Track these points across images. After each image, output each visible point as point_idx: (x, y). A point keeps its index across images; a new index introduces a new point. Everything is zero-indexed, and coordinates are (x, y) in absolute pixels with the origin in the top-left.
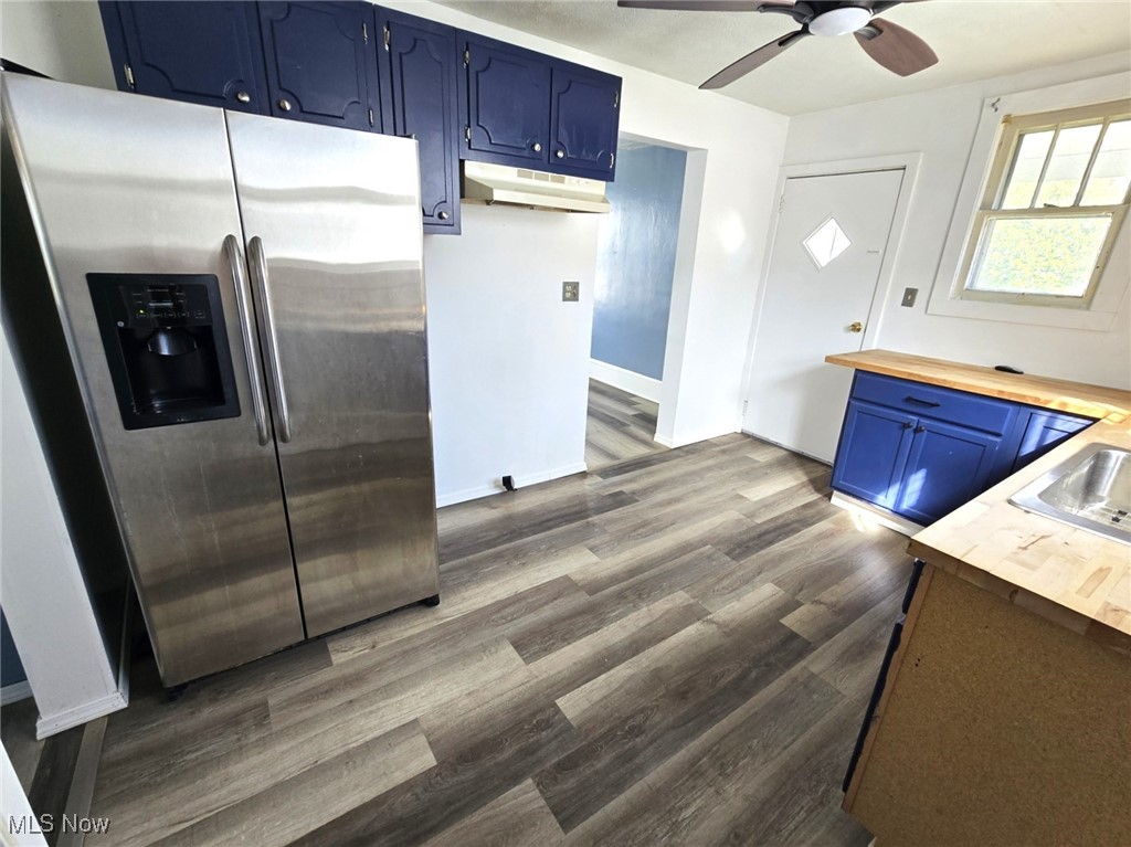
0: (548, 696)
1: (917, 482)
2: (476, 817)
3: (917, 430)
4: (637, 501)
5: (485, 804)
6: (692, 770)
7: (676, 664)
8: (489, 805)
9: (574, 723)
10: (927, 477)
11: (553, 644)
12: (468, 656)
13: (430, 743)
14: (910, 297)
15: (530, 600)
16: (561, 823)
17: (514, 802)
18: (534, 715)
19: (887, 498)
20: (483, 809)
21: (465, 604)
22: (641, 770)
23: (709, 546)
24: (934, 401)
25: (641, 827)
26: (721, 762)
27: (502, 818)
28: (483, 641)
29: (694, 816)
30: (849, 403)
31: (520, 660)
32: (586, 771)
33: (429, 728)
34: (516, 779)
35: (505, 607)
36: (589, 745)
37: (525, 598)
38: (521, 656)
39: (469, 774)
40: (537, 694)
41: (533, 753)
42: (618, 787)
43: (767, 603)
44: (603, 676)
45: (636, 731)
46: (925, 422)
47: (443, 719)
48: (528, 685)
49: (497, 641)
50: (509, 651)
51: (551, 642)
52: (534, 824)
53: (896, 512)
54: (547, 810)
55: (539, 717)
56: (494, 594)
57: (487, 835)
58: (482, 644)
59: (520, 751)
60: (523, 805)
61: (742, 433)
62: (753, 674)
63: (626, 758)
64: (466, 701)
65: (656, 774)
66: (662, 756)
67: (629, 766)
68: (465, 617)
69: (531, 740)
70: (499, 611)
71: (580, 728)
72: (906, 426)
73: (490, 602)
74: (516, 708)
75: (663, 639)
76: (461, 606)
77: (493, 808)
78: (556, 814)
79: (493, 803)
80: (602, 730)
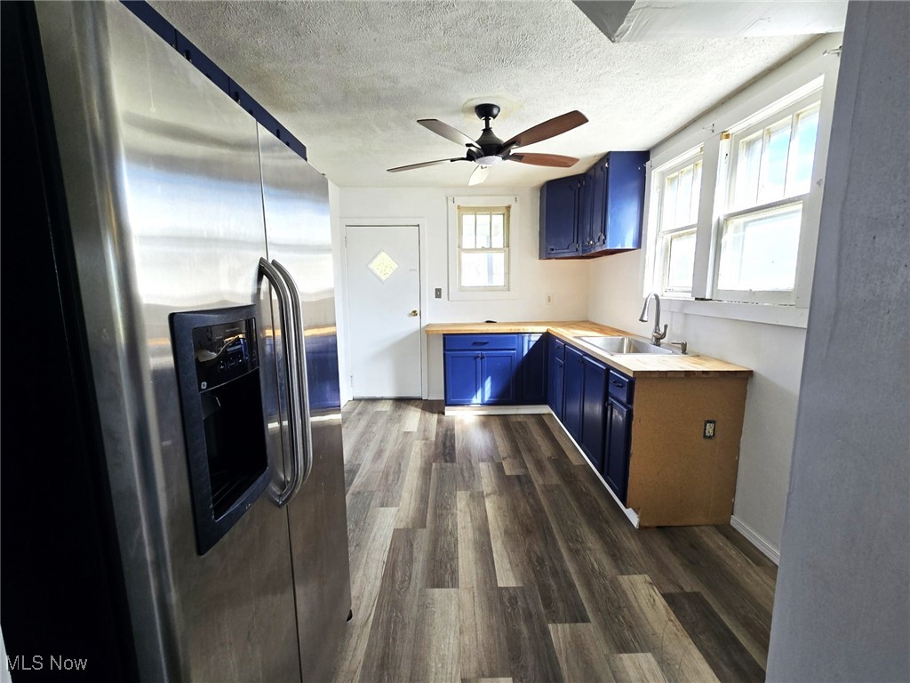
0: (492, 589)
1: (488, 384)
2: (564, 666)
3: (482, 358)
4: (360, 465)
5: (556, 658)
6: (575, 553)
7: (508, 523)
8: (558, 656)
9: (520, 585)
10: (492, 380)
11: (451, 566)
12: (423, 619)
13: (490, 677)
14: (438, 293)
15: (400, 558)
16: (583, 622)
17: (561, 640)
18: (502, 602)
19: (477, 399)
20: (559, 660)
21: (365, 599)
22: (565, 572)
23: (434, 464)
24: (485, 341)
25: (597, 588)
26: (574, 540)
27: (569, 651)
28: (416, 602)
29: (599, 565)
30: (444, 354)
31: (452, 591)
32: (555, 595)
33: (477, 672)
34: (546, 633)
35: (393, 576)
36: (539, 586)
37: (395, 562)
38: (448, 587)
39: (530, 660)
40: (488, 594)
41: (531, 616)
42: (571, 586)
43: (492, 473)
44: (495, 555)
45: (541, 561)
46: (484, 352)
47: (473, 659)
48: (476, 594)
49: (423, 595)
50: (437, 593)
51: (449, 566)
52: (580, 636)
53: (483, 404)
54: (573, 625)
55: (506, 600)
56: (373, 576)
57: (578, 664)
58: (418, 606)
59: (526, 621)
60: (565, 636)
61: (354, 399)
62: (532, 501)
63: (555, 573)
64: (466, 638)
65: (571, 568)
66: (561, 558)
67: (560, 574)
68: (380, 606)
69: (521, 612)
70: (393, 581)
71: (525, 584)
72: (476, 357)
73: (378, 583)
74: (490, 610)
75: (486, 517)
76: (364, 604)
77: (561, 654)
78: (577, 621)
79: (557, 652)
80: (532, 575)
